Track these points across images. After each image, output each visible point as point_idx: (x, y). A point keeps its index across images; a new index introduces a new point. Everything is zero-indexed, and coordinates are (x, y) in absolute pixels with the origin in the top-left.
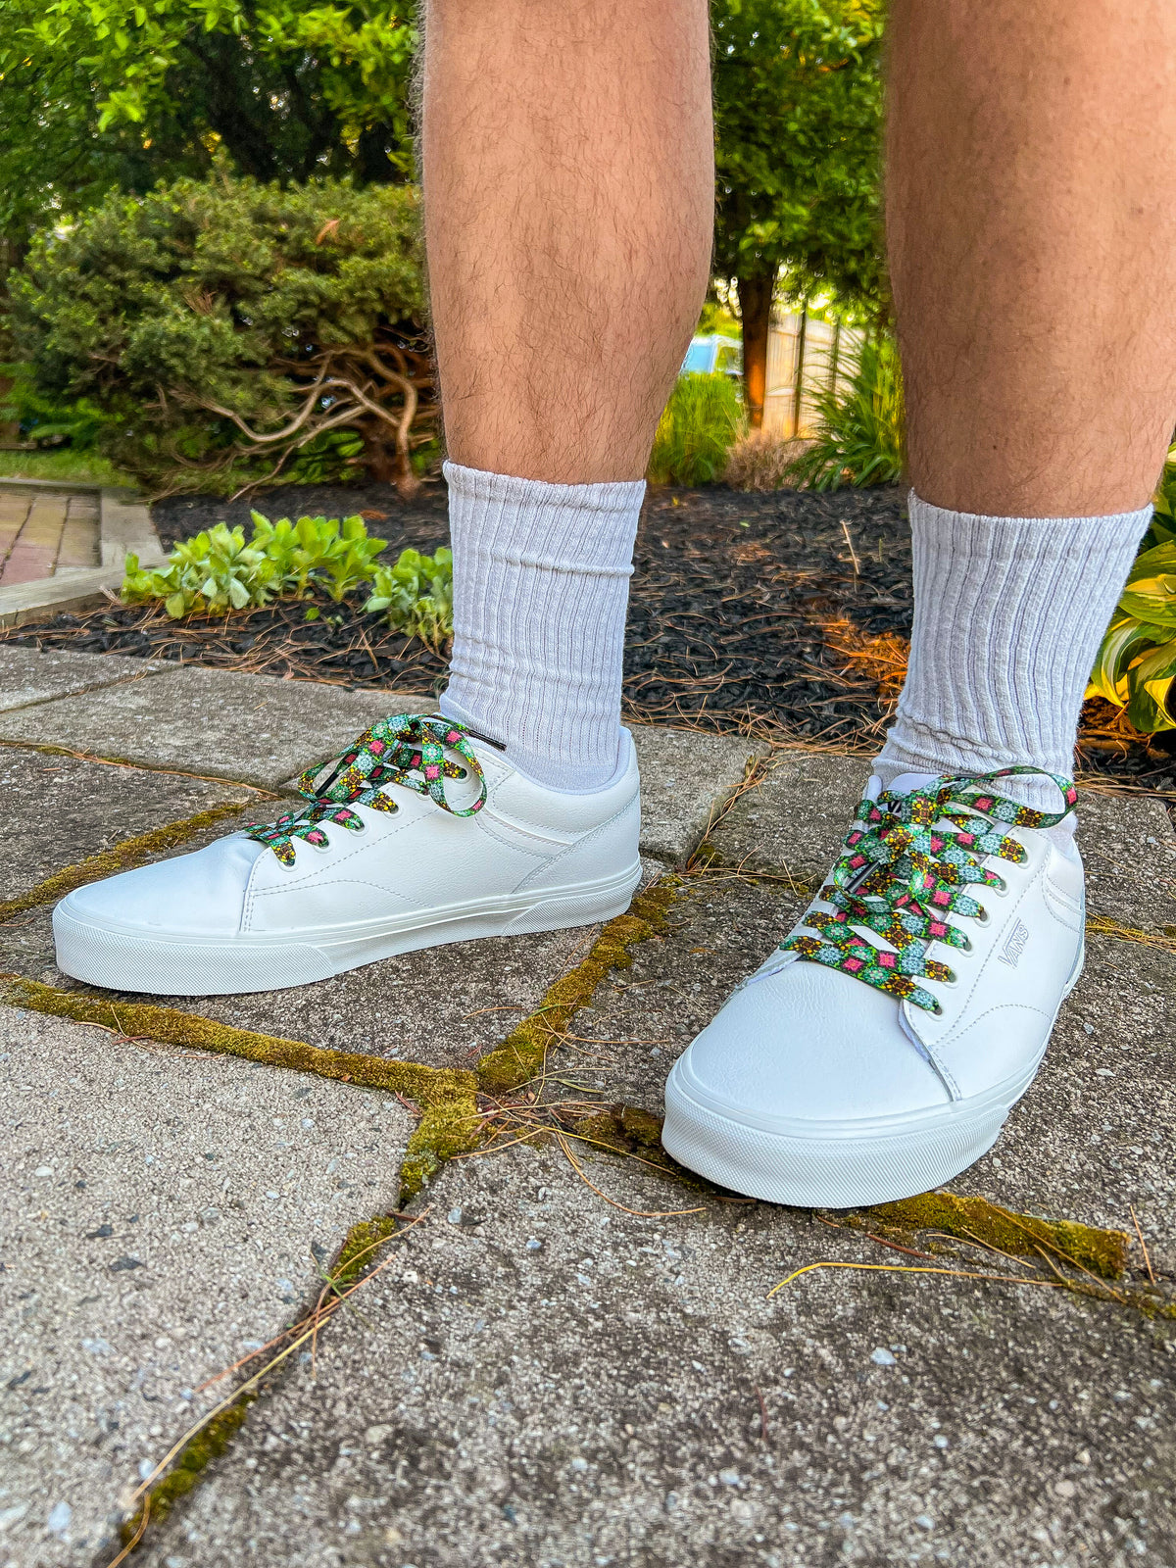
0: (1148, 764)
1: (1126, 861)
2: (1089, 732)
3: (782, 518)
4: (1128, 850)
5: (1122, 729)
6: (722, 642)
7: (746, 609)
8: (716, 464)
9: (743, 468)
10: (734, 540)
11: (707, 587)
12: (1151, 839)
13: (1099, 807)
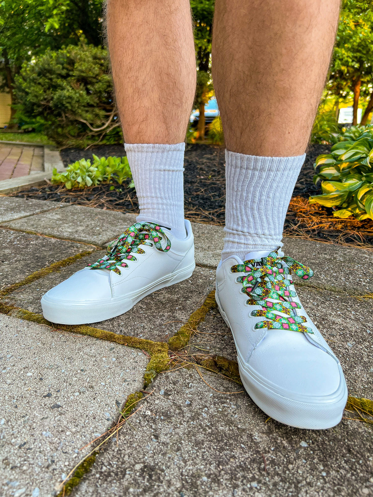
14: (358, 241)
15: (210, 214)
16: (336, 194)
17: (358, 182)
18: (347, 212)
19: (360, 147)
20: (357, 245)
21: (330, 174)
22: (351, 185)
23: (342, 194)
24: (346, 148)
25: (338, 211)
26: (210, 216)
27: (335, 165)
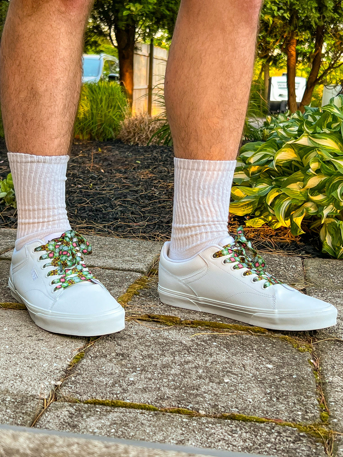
0: (297, 247)
1: (284, 271)
2: (278, 238)
3: (155, 159)
4: (286, 269)
5: (290, 237)
6: (142, 210)
7: (150, 198)
8: (114, 130)
9: (129, 132)
10: (134, 169)
11: (131, 189)
12: (294, 266)
13: (279, 259)
14: (270, 248)
15: (105, 227)
16: (247, 201)
17: (268, 187)
18: (260, 220)
19: (268, 149)
20: (269, 251)
21: (240, 179)
22: (261, 190)
23: (254, 200)
24: (255, 150)
25: (251, 220)
26: (106, 230)
27: (244, 169)
